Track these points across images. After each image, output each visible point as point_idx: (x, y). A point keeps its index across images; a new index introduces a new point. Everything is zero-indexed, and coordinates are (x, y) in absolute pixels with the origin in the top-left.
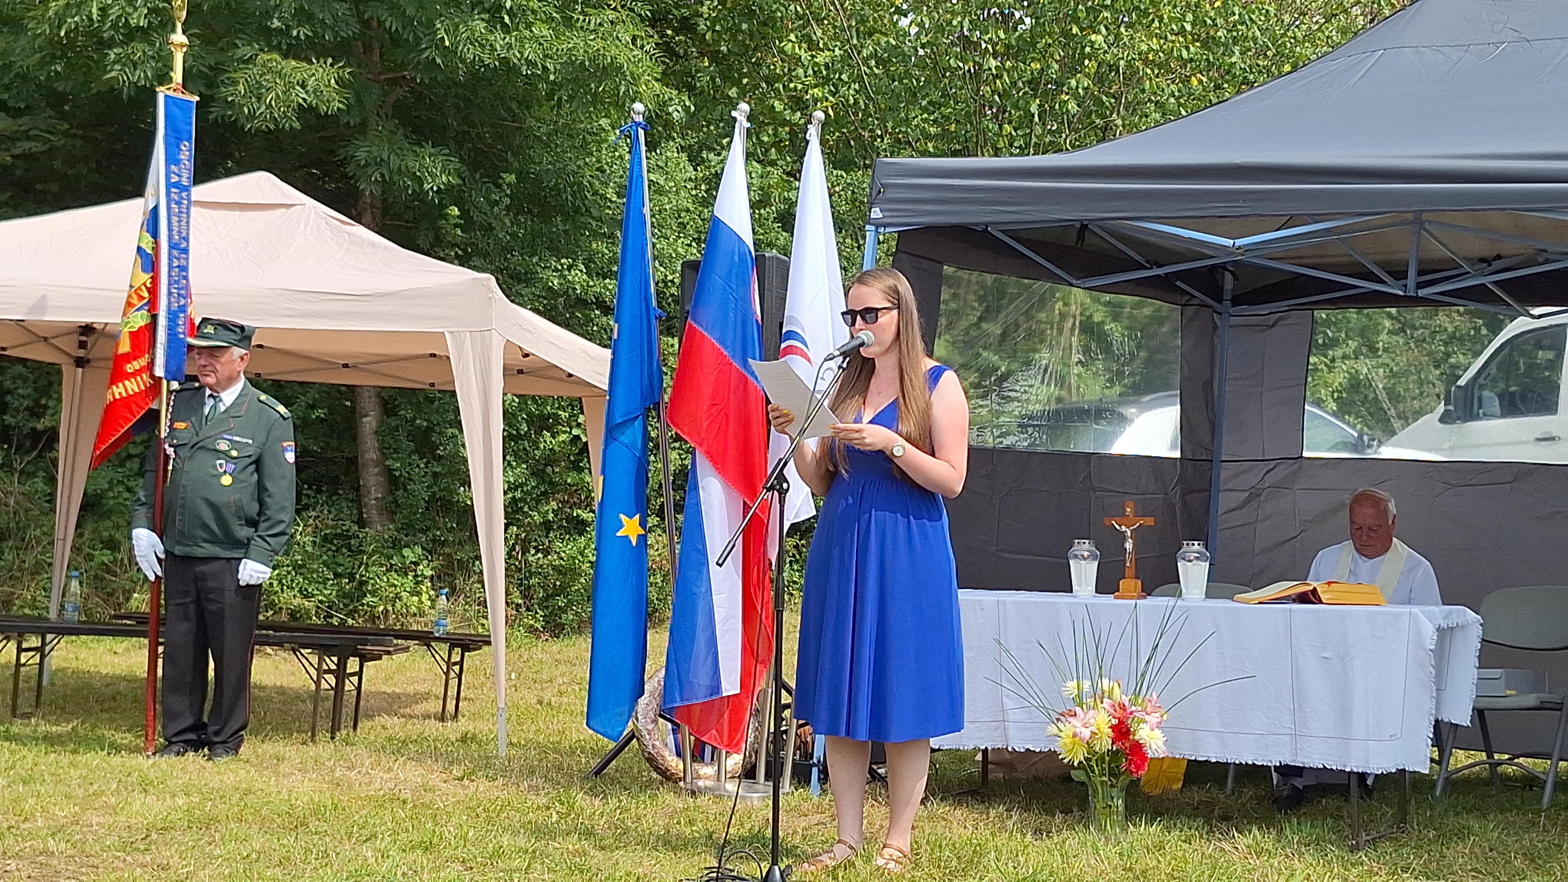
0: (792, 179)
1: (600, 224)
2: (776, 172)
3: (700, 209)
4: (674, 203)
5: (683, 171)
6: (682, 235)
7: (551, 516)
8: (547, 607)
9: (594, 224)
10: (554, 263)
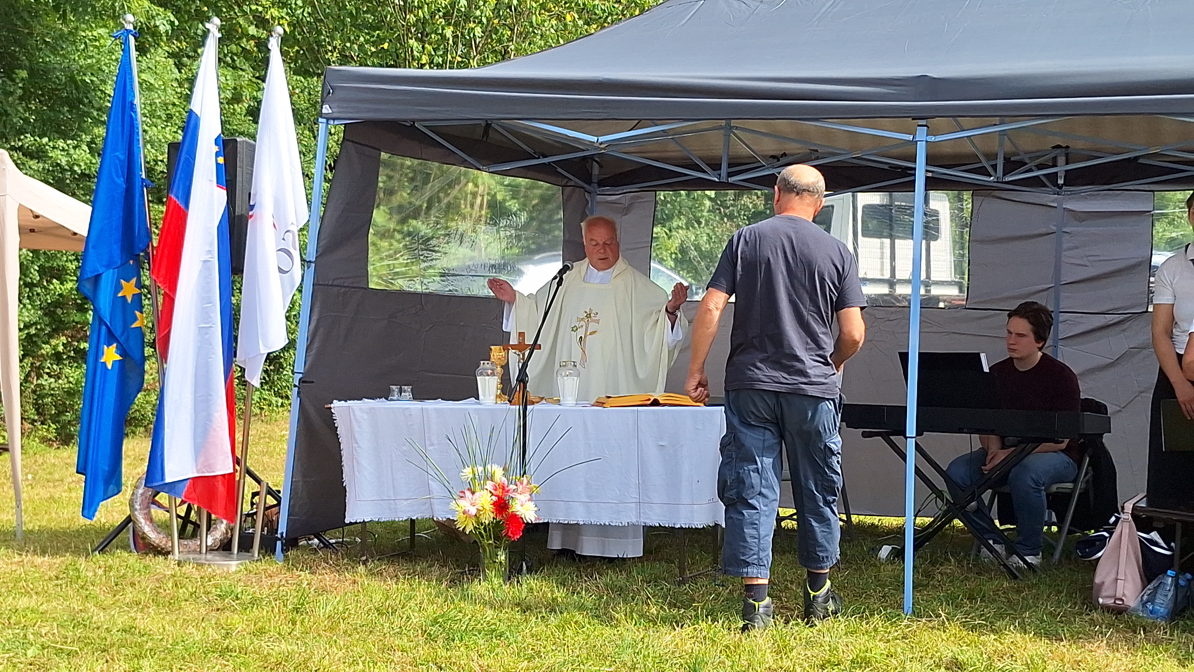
0: (260, 82)
1: (100, 113)
2: (246, 76)
3: (185, 103)
4: (163, 98)
5: (170, 72)
6: (169, 124)
7: (61, 348)
8: (58, 422)
9: (95, 113)
10: (61, 144)
